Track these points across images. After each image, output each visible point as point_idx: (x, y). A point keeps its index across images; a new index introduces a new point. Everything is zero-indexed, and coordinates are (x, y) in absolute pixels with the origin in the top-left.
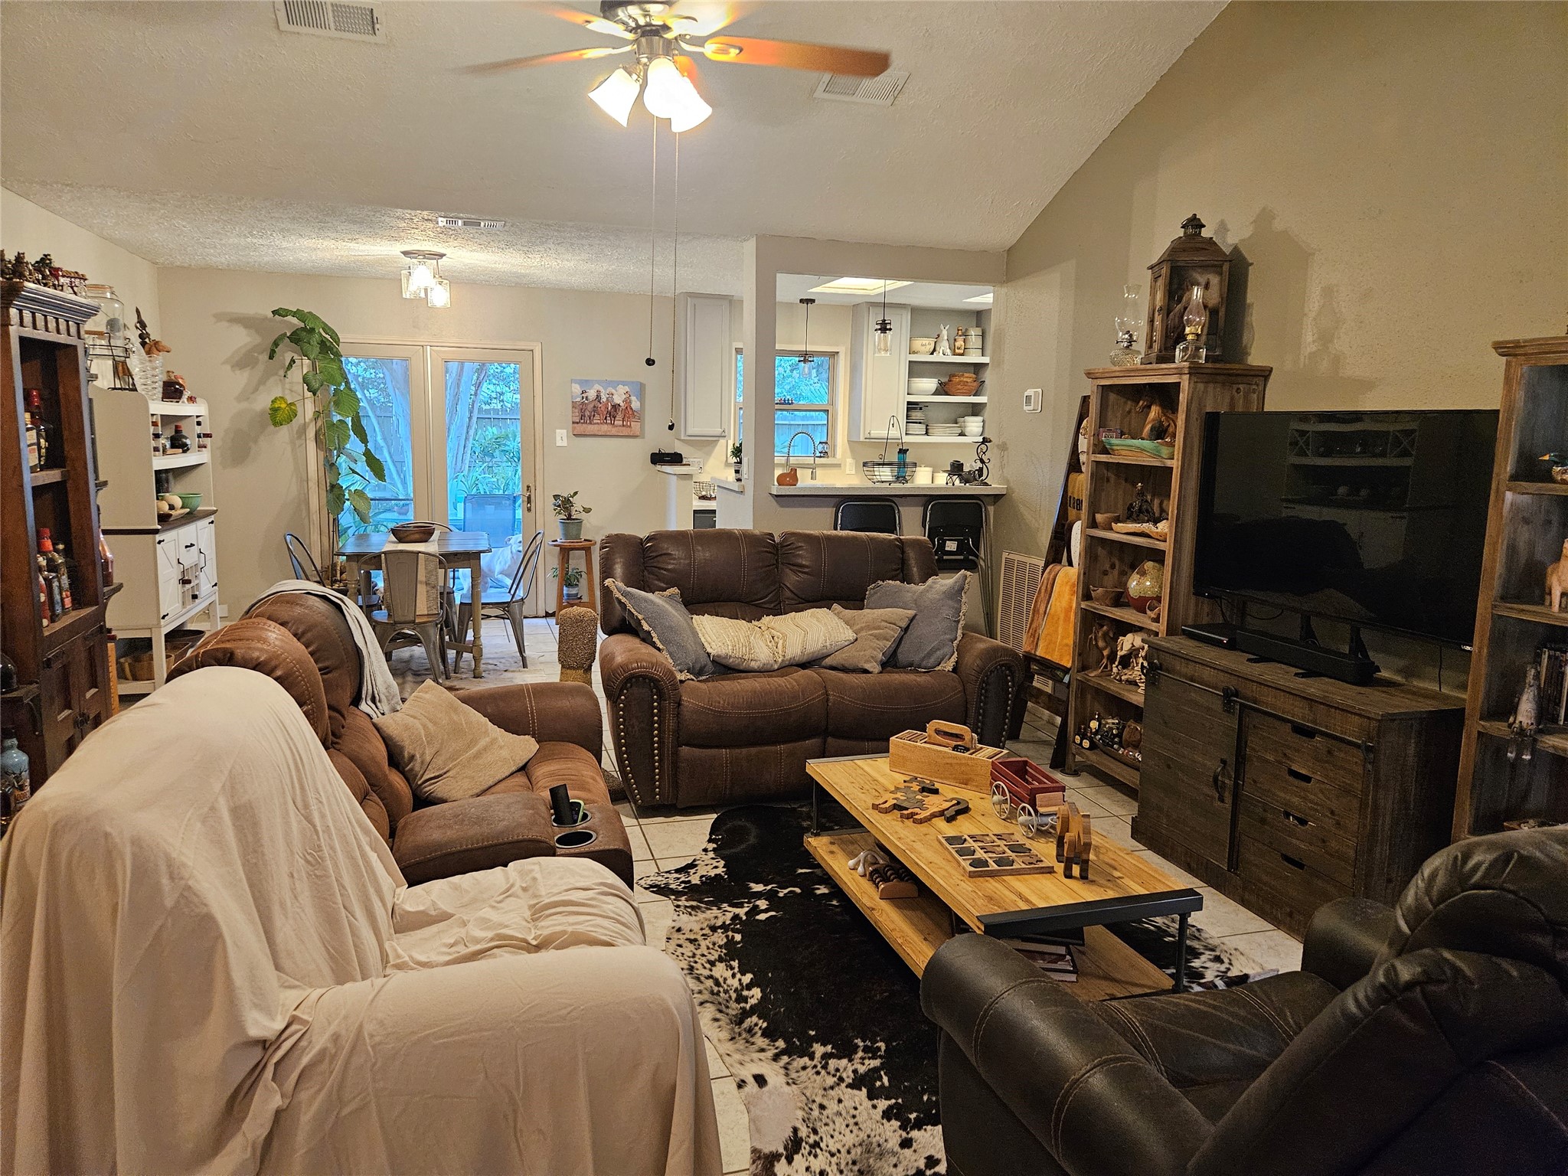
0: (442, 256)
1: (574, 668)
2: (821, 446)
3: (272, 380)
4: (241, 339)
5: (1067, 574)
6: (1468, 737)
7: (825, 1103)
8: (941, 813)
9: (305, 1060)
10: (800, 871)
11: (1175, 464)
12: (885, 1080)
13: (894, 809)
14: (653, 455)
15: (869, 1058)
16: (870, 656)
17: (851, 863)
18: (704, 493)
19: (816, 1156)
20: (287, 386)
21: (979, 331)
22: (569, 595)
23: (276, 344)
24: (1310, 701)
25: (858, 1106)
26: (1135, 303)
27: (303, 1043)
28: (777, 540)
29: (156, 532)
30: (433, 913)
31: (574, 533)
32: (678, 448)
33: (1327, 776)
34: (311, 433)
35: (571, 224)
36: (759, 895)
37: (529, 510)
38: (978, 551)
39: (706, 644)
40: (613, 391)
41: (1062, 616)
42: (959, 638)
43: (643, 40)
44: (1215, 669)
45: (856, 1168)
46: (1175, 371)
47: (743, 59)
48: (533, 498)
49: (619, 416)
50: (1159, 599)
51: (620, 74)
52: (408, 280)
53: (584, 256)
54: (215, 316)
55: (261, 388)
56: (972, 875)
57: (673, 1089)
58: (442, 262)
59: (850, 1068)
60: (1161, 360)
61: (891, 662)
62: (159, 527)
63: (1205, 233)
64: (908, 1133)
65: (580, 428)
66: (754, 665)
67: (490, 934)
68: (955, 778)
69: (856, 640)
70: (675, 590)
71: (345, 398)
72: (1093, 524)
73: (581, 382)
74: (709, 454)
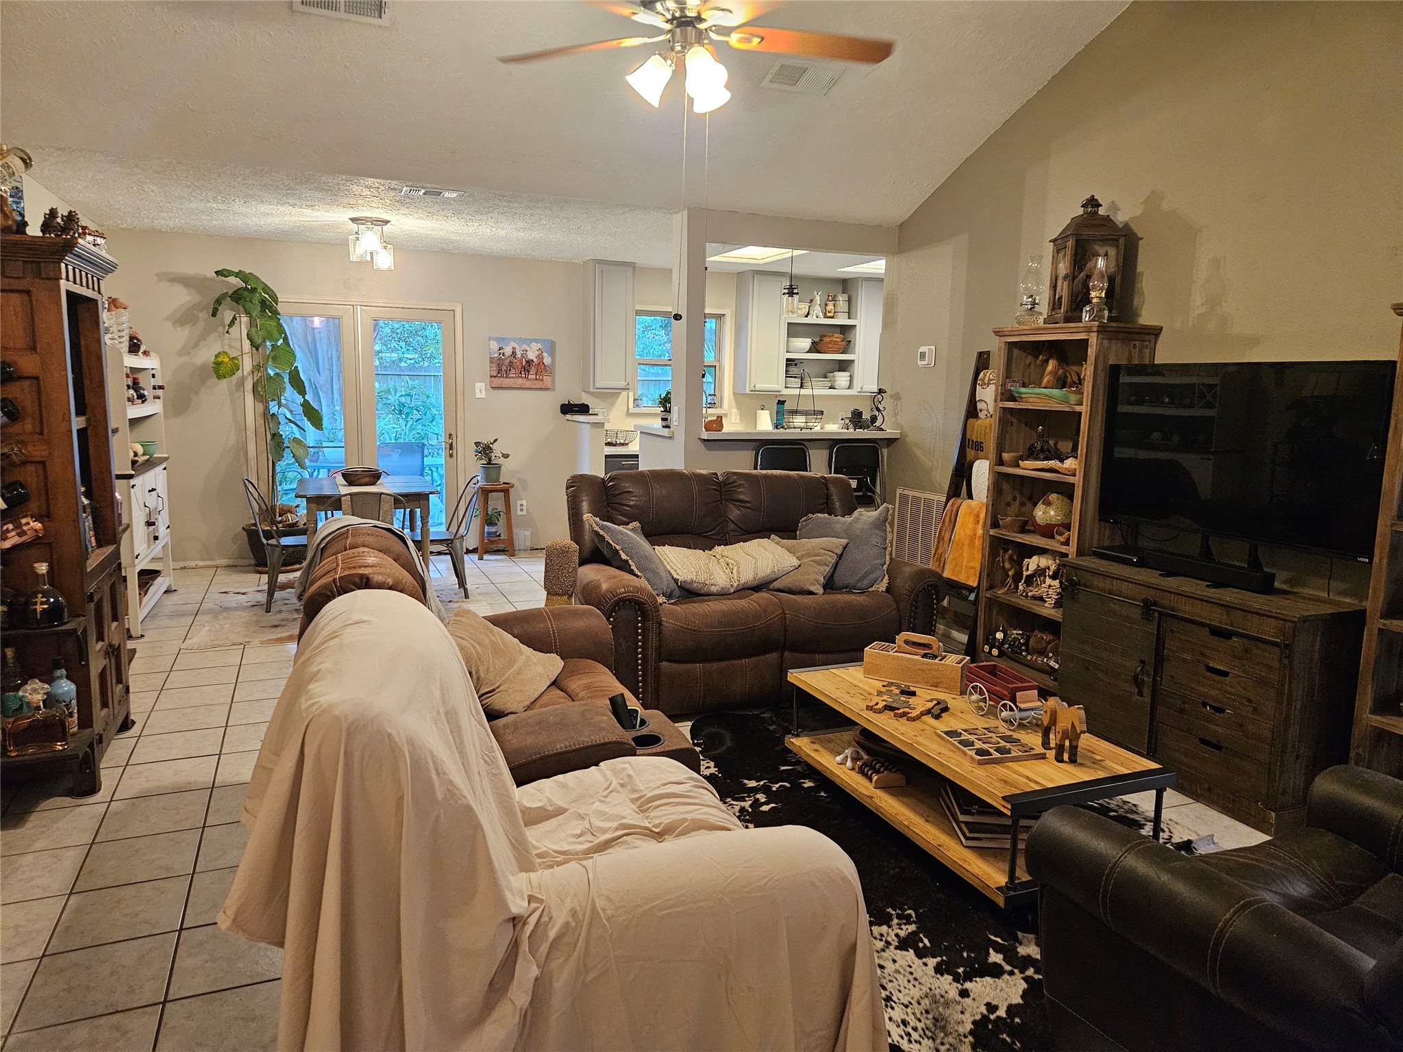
0: (387, 222)
1: (559, 595)
2: (709, 398)
3: (213, 336)
4: (182, 297)
5: (969, 506)
6: (1370, 634)
7: (882, 963)
8: (929, 712)
9: (552, 934)
10: (782, 768)
11: (1084, 409)
12: (926, 941)
13: (885, 709)
14: (563, 406)
15: (905, 924)
16: (814, 579)
17: (839, 758)
18: (609, 440)
19: (892, 1008)
20: (226, 342)
21: (845, 297)
22: (489, 533)
23: (218, 302)
24: (1228, 607)
25: (912, 965)
26: (1037, 271)
27: (545, 919)
28: (721, 478)
29: (130, 477)
30: (550, 808)
31: (494, 476)
32: (585, 399)
33: (1244, 671)
34: (249, 385)
35: (525, 195)
36: (755, 790)
37: (451, 456)
38: (875, 487)
39: (672, 571)
40: (528, 348)
41: (967, 542)
42: (888, 563)
43: (678, 30)
44: (1132, 583)
45: (930, 1016)
46: (1083, 329)
47: (764, 48)
48: (454, 445)
49: (533, 371)
50: (1068, 527)
51: (656, 60)
52: (355, 245)
53: (520, 224)
54: (157, 275)
55: (202, 342)
56: (980, 763)
57: (854, 947)
58: (387, 228)
59: (892, 934)
60: (1067, 320)
61: (830, 585)
62: (133, 472)
63: (1102, 211)
64: (962, 985)
65: (497, 382)
66: (714, 589)
67: (615, 824)
68: (926, 682)
69: (800, 566)
70: (636, 524)
71: (284, 354)
72: (1000, 462)
73: (498, 340)
74: (612, 405)
